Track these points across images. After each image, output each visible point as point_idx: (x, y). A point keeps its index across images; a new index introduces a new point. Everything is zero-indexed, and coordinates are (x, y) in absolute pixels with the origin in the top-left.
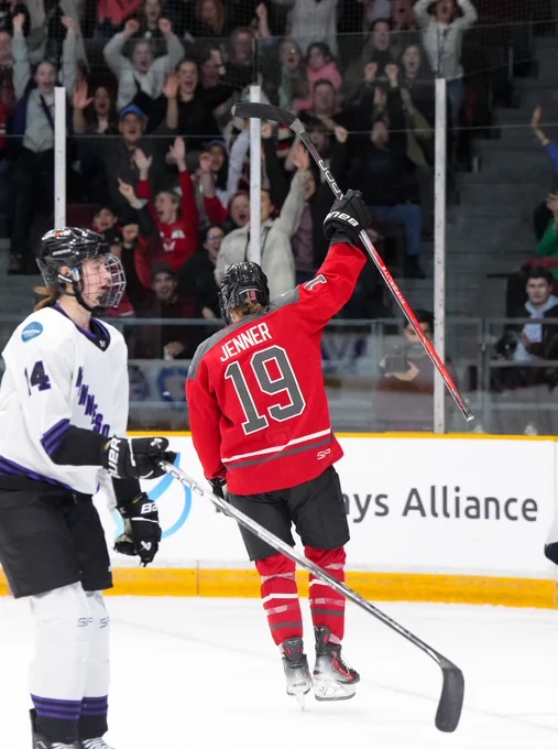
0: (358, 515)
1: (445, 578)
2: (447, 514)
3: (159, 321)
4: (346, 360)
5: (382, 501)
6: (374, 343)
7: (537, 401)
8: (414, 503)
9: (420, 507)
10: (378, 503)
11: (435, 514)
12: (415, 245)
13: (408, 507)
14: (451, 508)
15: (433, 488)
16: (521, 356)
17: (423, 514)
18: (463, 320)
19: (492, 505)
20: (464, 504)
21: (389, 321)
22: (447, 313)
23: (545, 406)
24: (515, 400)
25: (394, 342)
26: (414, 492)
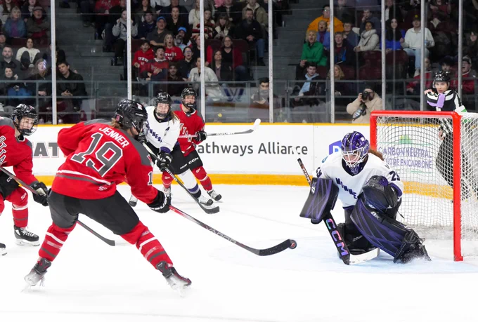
0: (242, 153)
1: (273, 176)
2: (274, 153)
3: (167, 82)
4: (237, 96)
5: (251, 148)
6: (247, 90)
7: (307, 110)
8: (262, 148)
9: (265, 150)
10: (249, 149)
11: (270, 153)
12: (261, 55)
13: (260, 150)
14: (276, 151)
15: (269, 143)
16: (301, 94)
17: (266, 153)
18: (279, 81)
19: (291, 149)
20: (281, 149)
21: (252, 82)
22: (274, 79)
23: (309, 112)
24: (299, 110)
25: (255, 89)
26: (262, 144)
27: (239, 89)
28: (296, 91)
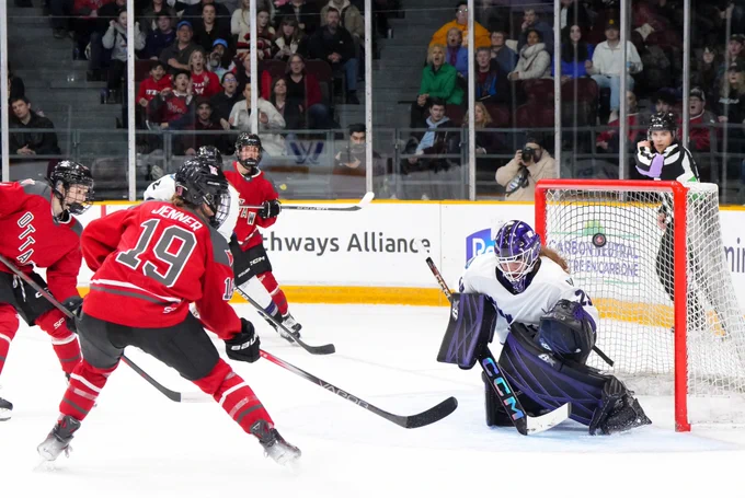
0: (320, 251)
1: (374, 289)
2: (375, 250)
3: (194, 132)
4: (311, 155)
5: (335, 242)
6: (329, 145)
7: (430, 179)
8: (354, 243)
9: (358, 246)
10: (332, 243)
11: (367, 250)
13: (351, 246)
14: (377, 246)
15: (366, 234)
16: (419, 152)
17: (360, 250)
18: (383, 130)
19: (402, 243)
20: (385, 243)
21: (338, 131)
22: (374, 126)
23: (433, 182)
24: (415, 179)
25: (342, 144)
26: (354, 236)
27: (315, 143)
28: (411, 147)
